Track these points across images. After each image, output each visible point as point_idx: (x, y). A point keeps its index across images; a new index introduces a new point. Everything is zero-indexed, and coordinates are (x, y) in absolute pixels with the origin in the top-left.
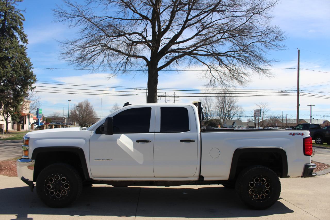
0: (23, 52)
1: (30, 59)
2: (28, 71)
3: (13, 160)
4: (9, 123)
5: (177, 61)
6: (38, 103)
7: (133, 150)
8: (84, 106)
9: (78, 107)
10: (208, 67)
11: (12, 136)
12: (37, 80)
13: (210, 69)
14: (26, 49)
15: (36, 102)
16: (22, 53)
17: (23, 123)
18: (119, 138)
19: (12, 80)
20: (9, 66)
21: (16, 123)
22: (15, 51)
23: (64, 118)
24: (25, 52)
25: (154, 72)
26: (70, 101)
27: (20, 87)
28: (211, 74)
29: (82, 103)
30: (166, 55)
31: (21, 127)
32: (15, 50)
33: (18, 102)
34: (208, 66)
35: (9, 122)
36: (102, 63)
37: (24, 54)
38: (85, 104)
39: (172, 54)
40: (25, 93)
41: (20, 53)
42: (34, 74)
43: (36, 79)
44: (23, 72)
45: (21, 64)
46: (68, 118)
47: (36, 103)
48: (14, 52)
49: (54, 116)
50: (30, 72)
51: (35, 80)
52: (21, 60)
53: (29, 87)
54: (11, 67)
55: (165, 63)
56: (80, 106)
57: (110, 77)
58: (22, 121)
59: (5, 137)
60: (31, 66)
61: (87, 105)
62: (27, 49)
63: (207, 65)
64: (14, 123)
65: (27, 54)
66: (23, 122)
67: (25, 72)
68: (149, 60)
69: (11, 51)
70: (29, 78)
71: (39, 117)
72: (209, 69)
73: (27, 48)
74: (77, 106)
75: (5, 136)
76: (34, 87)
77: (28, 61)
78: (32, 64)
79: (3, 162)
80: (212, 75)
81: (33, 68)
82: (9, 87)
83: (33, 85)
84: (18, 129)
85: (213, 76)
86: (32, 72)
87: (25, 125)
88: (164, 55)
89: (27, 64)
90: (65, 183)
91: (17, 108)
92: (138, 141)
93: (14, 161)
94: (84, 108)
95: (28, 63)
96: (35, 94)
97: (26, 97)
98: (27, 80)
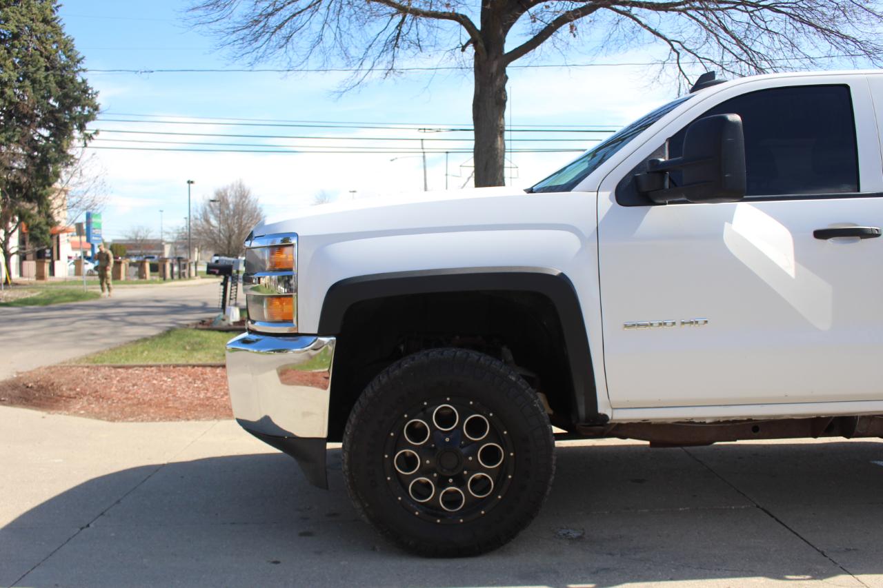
0: (49, 18)
1: (73, 40)
2: (72, 81)
3: (82, 364)
4: (13, 254)
5: (572, 27)
6: (101, 189)
7: (791, 272)
8: (231, 200)
9: (212, 203)
10: (670, 47)
11: (32, 292)
12: (100, 107)
13: (678, 54)
14: (58, 7)
15: (93, 186)
16: (45, 21)
17: (49, 255)
18: (731, 222)
19: (23, 108)
20: (8, 63)
21: (30, 256)
22: (24, 11)
23: (162, 241)
24: (56, 19)
25: (494, 68)
26: (192, 182)
27: (46, 133)
28: (681, 70)
29: (225, 191)
30: (532, 10)
31: (47, 267)
32: (23, 9)
33: (45, 183)
34: (672, 45)
35: (12, 251)
36: (318, 42)
37: (53, 23)
38: (236, 193)
39: (552, 4)
40: (64, 152)
41: (41, 20)
42: (92, 88)
43: (99, 104)
44: (57, 83)
45: (48, 58)
46: (174, 244)
47: (96, 187)
48: (22, 15)
49: (134, 237)
50: (80, 84)
51: (96, 108)
52: (44, 45)
53: (76, 133)
54: (15, 67)
55: (531, 37)
56: (220, 201)
57: (343, 89)
58: (48, 251)
59: (11, 298)
60: (78, 62)
61: (243, 195)
62: (60, 9)
63: (669, 42)
64: (23, 258)
65: (60, 24)
66: (52, 253)
67: (61, 84)
68: (478, 26)
69: (13, 12)
70: (77, 101)
71: (94, 238)
72: (675, 55)
73: (61, 6)
74: (212, 199)
75: (10, 296)
76: (95, 133)
77: (67, 47)
78: (80, 56)
79: (53, 370)
80: (681, 73)
81: (84, 70)
82: (14, 131)
83: (90, 127)
84: (40, 276)
85: (685, 77)
86: (84, 81)
87: (57, 263)
88: (526, 9)
89: (63, 57)
90: (484, 441)
91: (45, 203)
92: (821, 234)
93: (88, 367)
94: (231, 206)
95: (69, 53)
96: (88, 161)
97: (67, 165)
98: (69, 108)
